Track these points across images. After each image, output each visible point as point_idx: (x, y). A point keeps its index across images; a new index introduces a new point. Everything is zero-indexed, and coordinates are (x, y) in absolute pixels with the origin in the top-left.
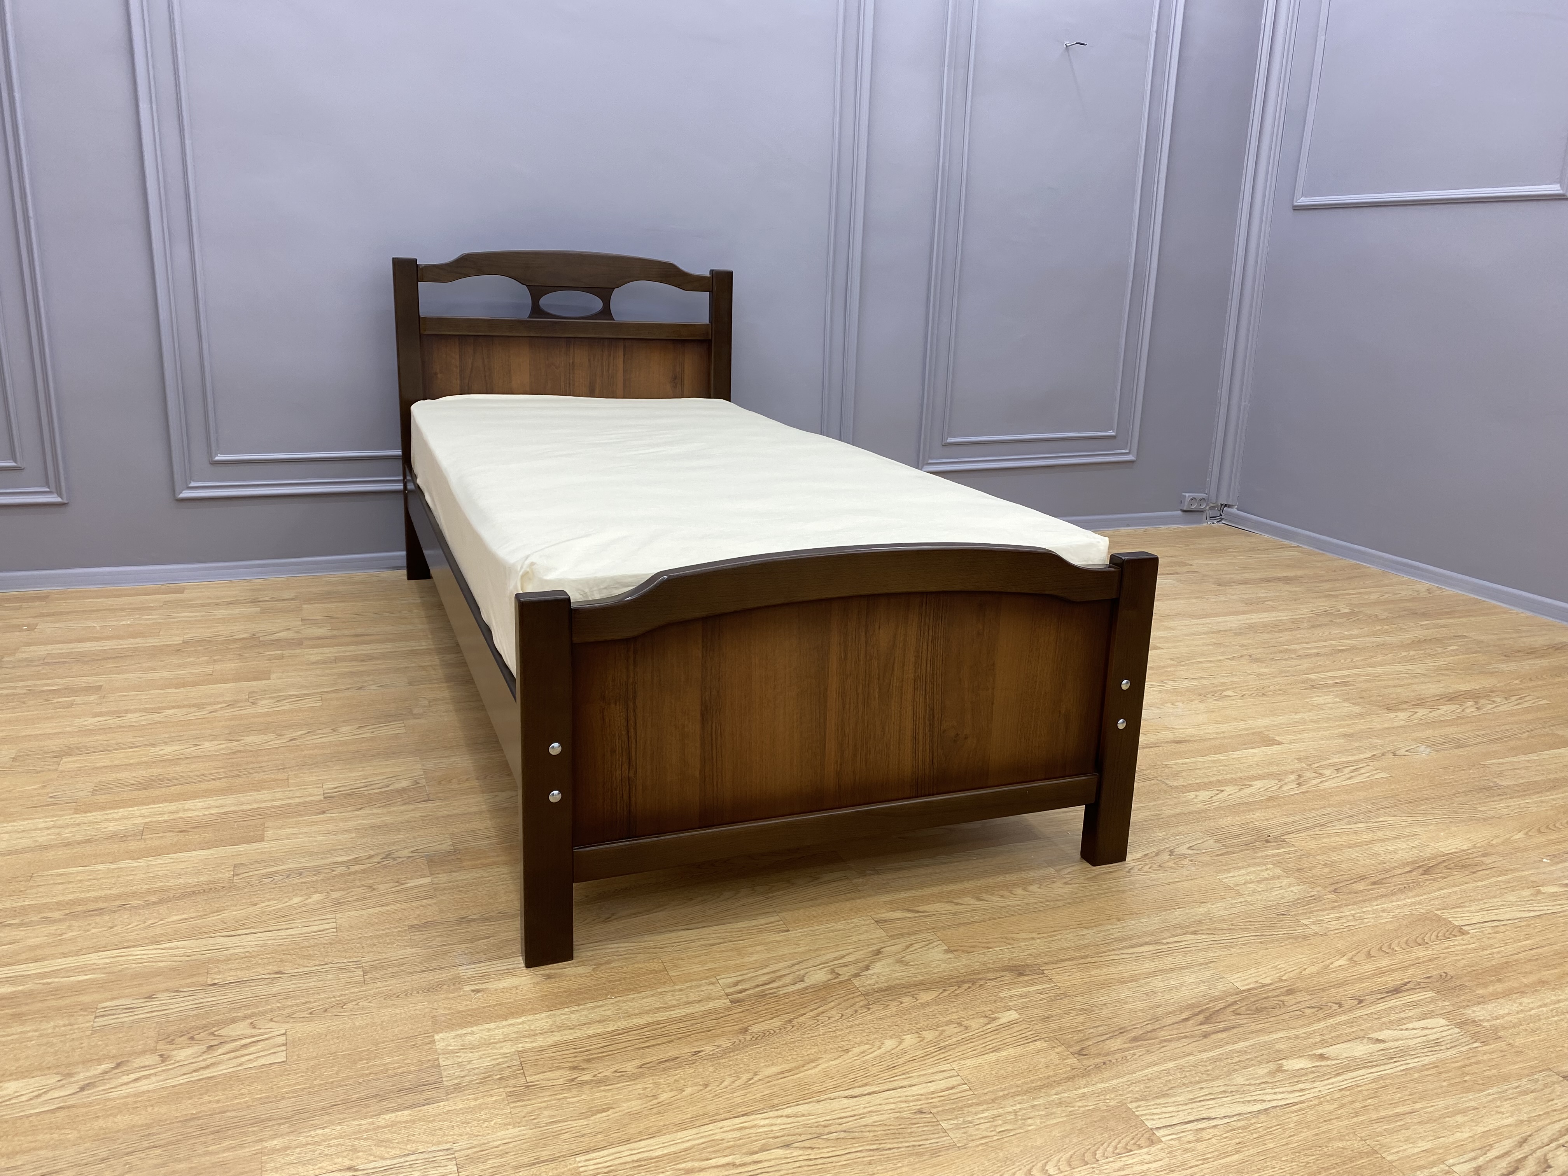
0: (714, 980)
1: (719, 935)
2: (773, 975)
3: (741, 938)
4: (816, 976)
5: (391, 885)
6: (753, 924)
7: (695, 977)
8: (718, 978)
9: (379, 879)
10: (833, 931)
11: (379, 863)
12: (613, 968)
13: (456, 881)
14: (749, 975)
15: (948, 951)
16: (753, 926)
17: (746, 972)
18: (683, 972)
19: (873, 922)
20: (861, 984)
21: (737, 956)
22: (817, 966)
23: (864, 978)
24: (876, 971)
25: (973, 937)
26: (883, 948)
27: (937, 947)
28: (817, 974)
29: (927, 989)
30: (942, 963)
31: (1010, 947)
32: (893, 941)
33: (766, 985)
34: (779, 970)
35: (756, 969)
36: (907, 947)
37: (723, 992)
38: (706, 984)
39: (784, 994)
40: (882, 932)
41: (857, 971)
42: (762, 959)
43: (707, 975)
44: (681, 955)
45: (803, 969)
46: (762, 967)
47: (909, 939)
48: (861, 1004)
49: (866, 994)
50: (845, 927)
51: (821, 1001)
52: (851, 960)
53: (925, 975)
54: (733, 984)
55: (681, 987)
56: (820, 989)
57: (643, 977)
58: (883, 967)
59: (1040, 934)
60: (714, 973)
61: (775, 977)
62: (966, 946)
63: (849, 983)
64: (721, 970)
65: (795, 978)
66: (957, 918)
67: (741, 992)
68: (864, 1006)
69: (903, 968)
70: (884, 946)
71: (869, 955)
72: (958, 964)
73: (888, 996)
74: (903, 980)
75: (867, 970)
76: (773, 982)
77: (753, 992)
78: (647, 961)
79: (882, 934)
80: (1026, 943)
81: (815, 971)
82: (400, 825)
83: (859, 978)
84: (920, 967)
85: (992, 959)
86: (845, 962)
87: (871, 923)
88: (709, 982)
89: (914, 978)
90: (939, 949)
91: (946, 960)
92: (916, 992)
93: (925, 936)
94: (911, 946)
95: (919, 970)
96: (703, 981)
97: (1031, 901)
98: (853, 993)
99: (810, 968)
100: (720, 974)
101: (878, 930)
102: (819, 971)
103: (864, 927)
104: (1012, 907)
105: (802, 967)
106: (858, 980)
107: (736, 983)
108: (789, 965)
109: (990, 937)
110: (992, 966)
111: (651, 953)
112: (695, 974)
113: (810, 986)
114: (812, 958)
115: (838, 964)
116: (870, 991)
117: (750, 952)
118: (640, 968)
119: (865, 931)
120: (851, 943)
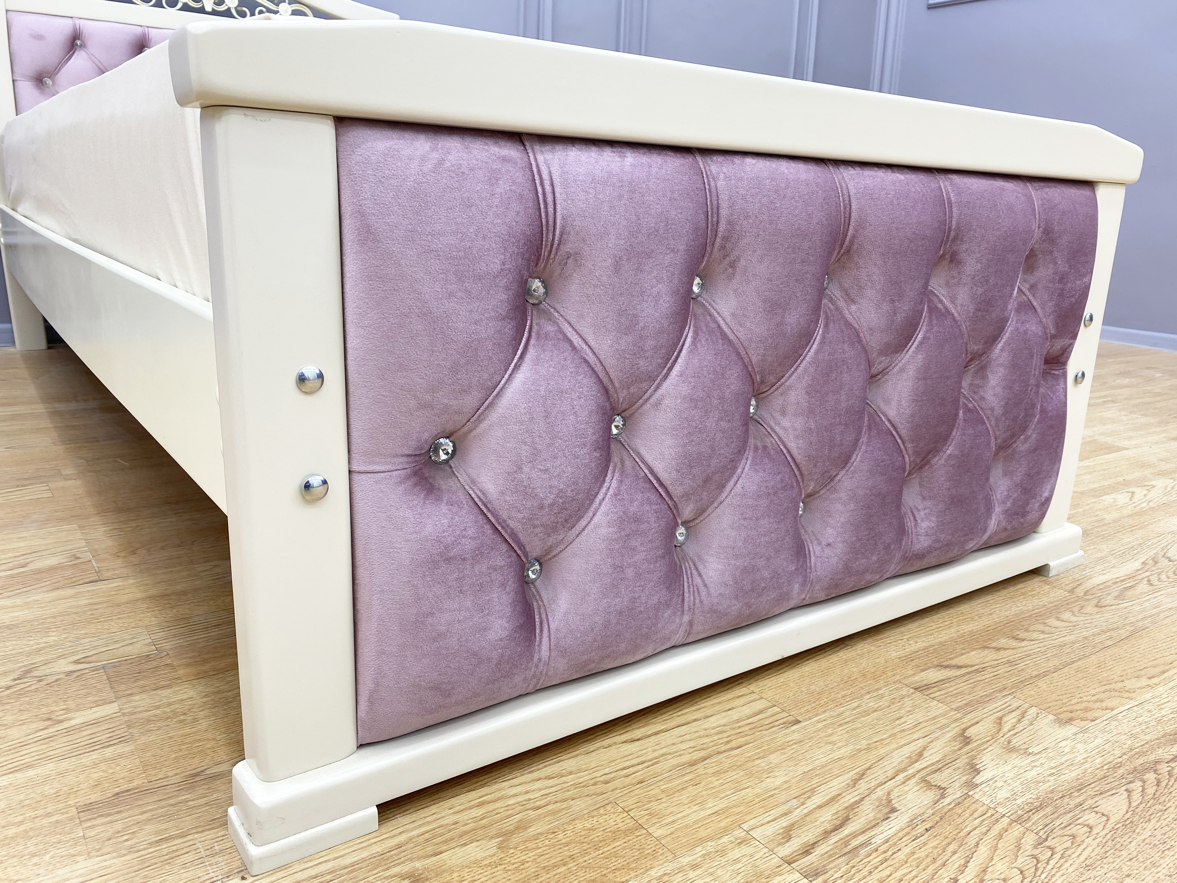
0: (739, 833)
1: (692, 744)
2: (837, 807)
3: (733, 744)
4: (910, 796)
5: (36, 726)
6: (735, 717)
7: (703, 833)
8: (745, 826)
10: (866, 713)
12: (536, 837)
13: (170, 704)
14: (797, 812)
15: (1062, 722)
16: (738, 721)
17: (785, 808)
18: (676, 826)
19: (912, 691)
20: (994, 801)
21: (751, 779)
22: (894, 778)
23: (987, 789)
24: (993, 773)
25: (1070, 695)
26: (964, 730)
27: (1040, 717)
28: (906, 793)
29: (1101, 794)
30: (1074, 743)
31: (1136, 703)
32: (969, 716)
33: (841, 830)
34: (839, 795)
35: (802, 800)
36: (997, 724)
37: (774, 856)
38: (733, 845)
39: (886, 843)
40: (941, 705)
41: (965, 778)
42: (794, 778)
43: (722, 824)
44: (651, 792)
45: (877, 787)
46: (804, 793)
47: (986, 710)
48: (1030, 839)
49: (1019, 820)
50: (880, 704)
51: (960, 847)
52: (937, 759)
53: (1073, 769)
54: (783, 838)
55: (691, 858)
56: (937, 823)
57: (606, 849)
58: (996, 763)
59: (1150, 678)
60: (731, 820)
61: (844, 810)
62: (1077, 710)
63: (974, 803)
64: (739, 810)
65: (877, 807)
66: (1020, 669)
67: (807, 851)
68: (1039, 844)
69: (1029, 761)
70: (963, 726)
71: (957, 745)
72: (1096, 741)
73: (1058, 818)
74: (1050, 784)
75: (978, 774)
76: (849, 822)
77: (829, 848)
78: (595, 813)
79: (943, 708)
80: (1150, 694)
81: (898, 788)
82: (49, 620)
83: (980, 790)
84: (1051, 755)
85: (1135, 726)
86: (933, 764)
87: (910, 692)
88: (737, 840)
89: (1062, 777)
90: (1046, 721)
91: (1074, 737)
92: (1090, 802)
93: (1006, 703)
94: (1002, 722)
95: (1054, 761)
96: (725, 840)
97: (1084, 633)
98: (997, 821)
99: (885, 782)
100: (744, 819)
101: (930, 702)
102: (905, 788)
103: (906, 700)
104: (1071, 645)
105: (874, 783)
106: (980, 794)
107: (787, 834)
108: (847, 782)
109: (1093, 692)
110: (1148, 738)
111: (593, 795)
112: (699, 827)
113: (915, 819)
114: (874, 763)
115: (924, 768)
116: (1019, 812)
117: (766, 768)
118: (589, 829)
119: (915, 707)
120: (910, 729)
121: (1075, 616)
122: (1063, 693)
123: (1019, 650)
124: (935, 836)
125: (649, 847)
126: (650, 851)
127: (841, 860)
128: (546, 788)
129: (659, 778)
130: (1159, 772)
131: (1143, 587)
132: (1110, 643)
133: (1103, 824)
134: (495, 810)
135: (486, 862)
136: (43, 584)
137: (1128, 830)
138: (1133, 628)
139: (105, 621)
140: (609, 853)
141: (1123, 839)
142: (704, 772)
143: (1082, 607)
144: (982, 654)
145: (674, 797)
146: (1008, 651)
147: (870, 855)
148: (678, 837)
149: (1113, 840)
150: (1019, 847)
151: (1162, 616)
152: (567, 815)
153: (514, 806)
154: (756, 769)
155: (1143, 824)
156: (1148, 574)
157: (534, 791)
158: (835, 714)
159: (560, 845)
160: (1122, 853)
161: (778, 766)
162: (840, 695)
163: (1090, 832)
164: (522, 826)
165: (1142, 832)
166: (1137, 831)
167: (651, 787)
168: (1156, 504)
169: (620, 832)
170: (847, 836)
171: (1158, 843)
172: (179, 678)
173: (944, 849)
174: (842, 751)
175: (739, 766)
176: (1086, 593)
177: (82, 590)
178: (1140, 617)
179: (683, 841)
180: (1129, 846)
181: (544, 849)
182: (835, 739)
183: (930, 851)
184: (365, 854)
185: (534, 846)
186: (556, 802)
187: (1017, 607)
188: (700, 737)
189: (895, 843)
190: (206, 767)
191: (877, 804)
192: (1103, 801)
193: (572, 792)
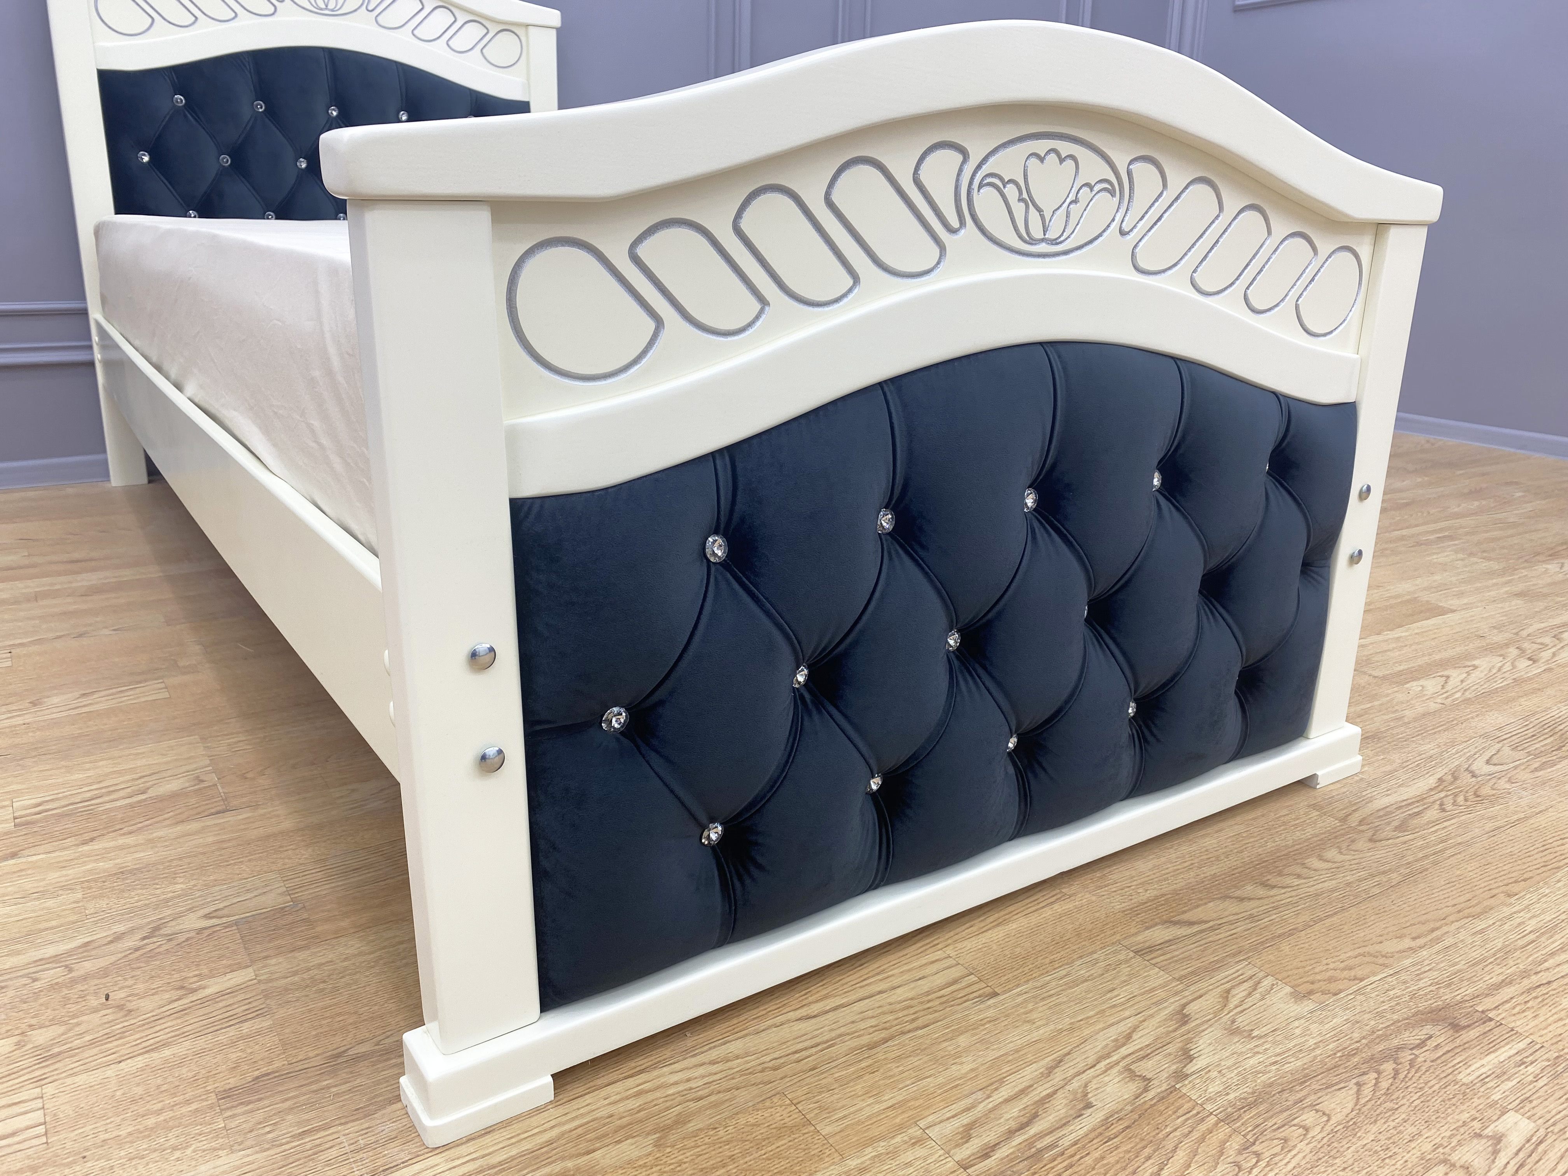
0: (915, 1132)
1: (873, 1022)
2: (1026, 1101)
3: (919, 1023)
4: (1109, 1089)
5: (167, 996)
6: (926, 988)
7: (875, 1132)
8: (922, 1124)
9: (140, 987)
10: (1075, 983)
11: (137, 950)
12: (695, 1134)
13: (309, 969)
14: (980, 1107)
15: (1299, 996)
16: (928, 993)
17: (969, 1101)
18: (846, 1122)
19: (1132, 954)
20: (1203, 1096)
21: (934, 1066)
22: (1095, 1065)
23: (1198, 1081)
24: (1207, 1061)
25: (1316, 960)
26: (1184, 1006)
27: (1274, 990)
28: (1106, 1084)
29: (1327, 1088)
30: (1308, 1023)
31: (1391, 972)
32: (1192, 988)
33: (1027, 1129)
34: (1031, 1086)
35: (988, 1092)
36: (1223, 998)
37: (950, 1159)
38: (906, 1145)
39: (1075, 1145)
40: (1162, 973)
41: (1174, 1067)
42: (983, 1064)
43: (898, 1120)
44: (824, 1080)
45: (1074, 1077)
46: (992, 1084)
47: (1212, 981)
48: (1235, 1143)
49: (1227, 1119)
50: (1092, 972)
51: (1155, 1151)
52: (1147, 1043)
53: (1300, 1056)
54: (962, 1138)
55: (859, 1161)
56: (1135, 1122)
57: (770, 1149)
58: (1213, 1048)
59: (1414, 939)
60: (907, 1115)
61: (1032, 1105)
62: (1319, 981)
63: (1179, 1098)
64: (917, 1103)
65: (1071, 1102)
66: (1262, 926)
67: (986, 1154)
68: (1244, 1148)
69: (1251, 1046)
70: (1184, 1001)
71: (1173, 1025)
72: (1335, 1021)
73: (1271, 1117)
74: (1271, 1075)
75: (1191, 1062)
76: (1037, 1119)
77: (1011, 1150)
78: (761, 1105)
79: (1164, 977)
80: (1410, 960)
81: (1098, 1078)
82: (175, 863)
83: (1190, 1082)
84: (1278, 1038)
85: (1383, 1002)
86: (1141, 1049)
87: (1129, 957)
88: (911, 1139)
89: (1286, 1066)
90: (1281, 994)
91: (1309, 1015)
92: (1313, 1097)
93: (1238, 971)
94: (1230, 996)
95: (1280, 1046)
96: (898, 1139)
97: (1348, 878)
98: (1203, 1120)
99: (1084, 1072)
100: (922, 1115)
101: (1151, 969)
102: (1106, 1078)
103: (1124, 966)
104: (1329, 894)
105: (1071, 1072)
106: (1189, 1086)
107: (966, 1133)
108: (1041, 1071)
109: (1343, 957)
110: (1395, 1017)
111: (760, 1083)
112: (872, 1124)
113: (1111, 1116)
114: (1075, 1047)
115: (1130, 1055)
116: (1229, 1109)
117: (953, 1052)
118: (753, 1125)
119: (1131, 976)
120: (1123, 1004)
121: (1341, 853)
122: (1308, 957)
123: (1266, 901)
124: (1130, 1138)
125: (816, 1146)
126: (816, 1151)
127: (1021, 1165)
128: (710, 1075)
129: (833, 1064)
130: (1399, 1061)
131: (1433, 813)
132: (1376, 890)
133: (1322, 1125)
134: (653, 1100)
135: (641, 1163)
136: (166, 816)
137: (1349, 1133)
138: (1408, 870)
139: (235, 864)
140: (772, 1153)
141: (1341, 1145)
142: (883, 1057)
143: (1353, 841)
144: (1221, 907)
145: (848, 1087)
146: (1252, 902)
147: (1055, 1160)
148: (848, 1135)
149: (1329, 1146)
150: (1221, 1153)
151: (1448, 853)
152: (731, 1108)
153: (673, 1097)
154: (942, 1053)
155: (1368, 1125)
156: (1442, 794)
157: (696, 1078)
158: (1039, 984)
159: (721, 1143)
160: (1337, 1161)
161: (967, 1050)
162: (1047, 961)
163: (1305, 1135)
164: (681, 1121)
165: (1364, 1135)
166: (1359, 1135)
167: (823, 1076)
168: (1473, 695)
169: (785, 1129)
170: (1032, 1138)
171: (1380, 1149)
172: (317, 937)
173: (1138, 1153)
174: (1041, 1032)
175: (922, 1051)
176: (1361, 823)
177: (208, 823)
178: (1420, 855)
179: (854, 1140)
180: (1345, 1153)
181: (703, 1147)
182: (1035, 1016)
183: (1122, 1155)
184: (514, 1152)
185: (693, 1144)
186: (720, 1092)
187: (1275, 842)
188: (884, 1013)
189: (1084, 1147)
190: (348, 1047)
191: (1071, 1097)
192: (1328, 1097)
193: (737, 1080)
